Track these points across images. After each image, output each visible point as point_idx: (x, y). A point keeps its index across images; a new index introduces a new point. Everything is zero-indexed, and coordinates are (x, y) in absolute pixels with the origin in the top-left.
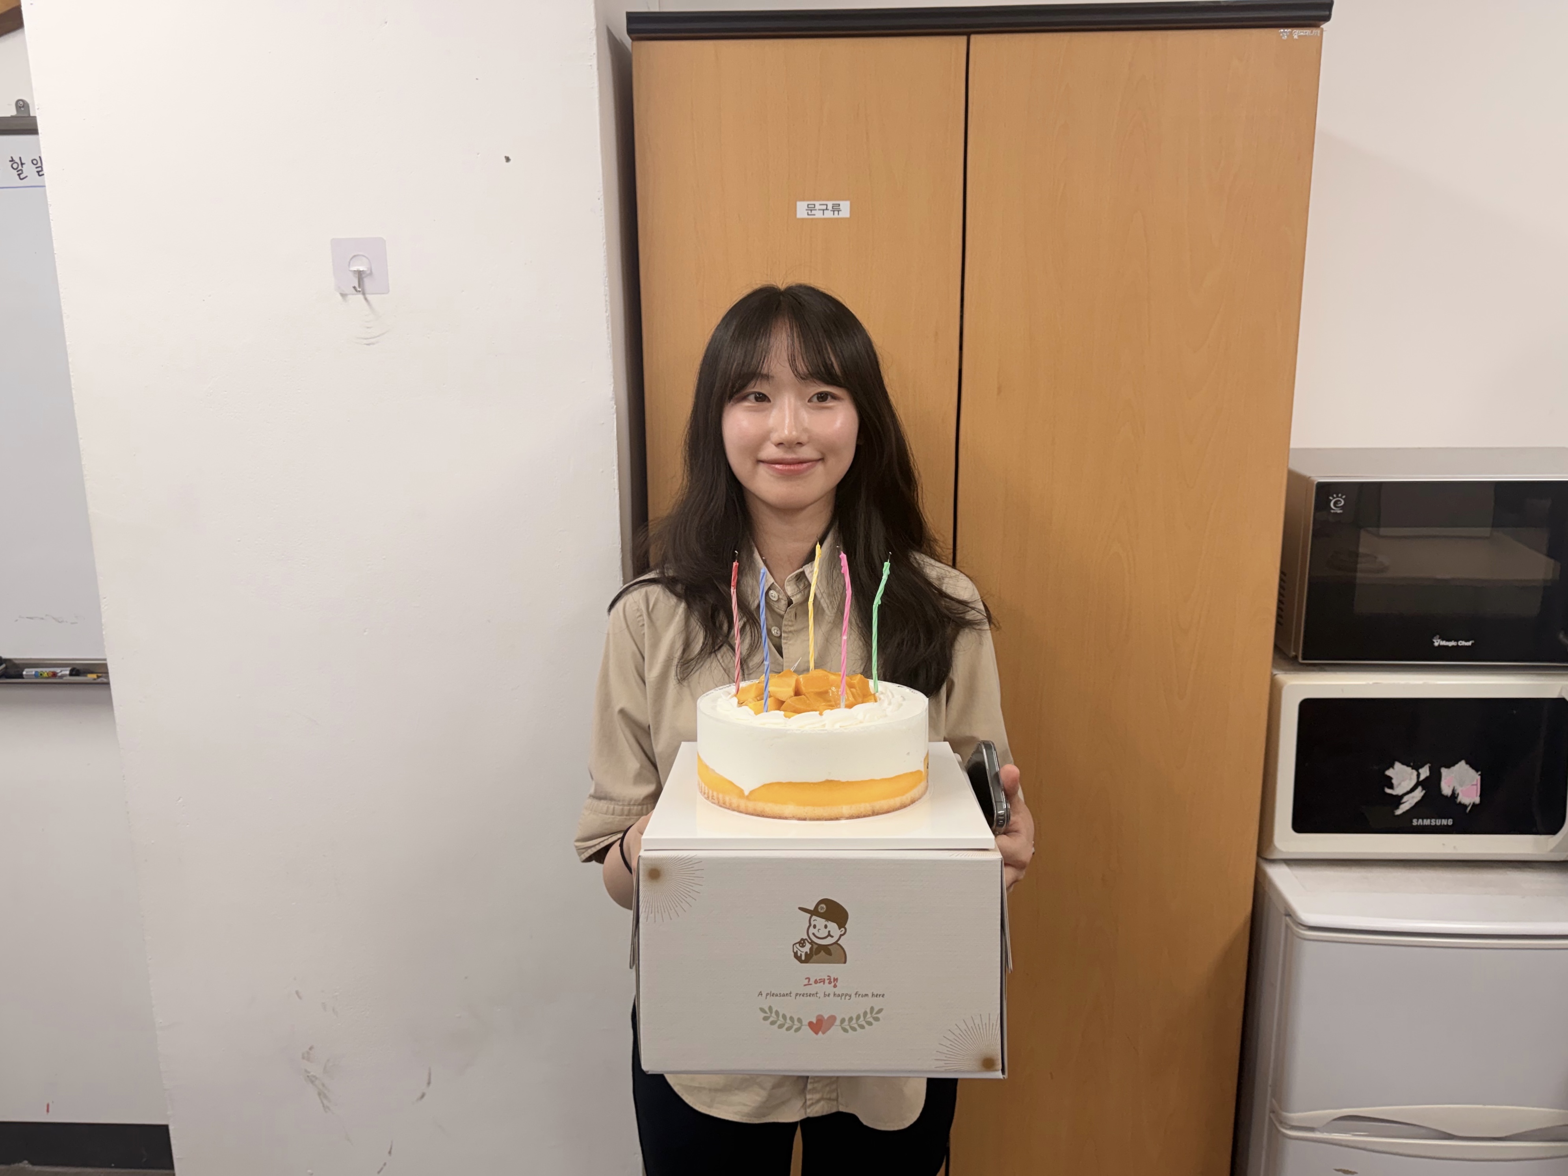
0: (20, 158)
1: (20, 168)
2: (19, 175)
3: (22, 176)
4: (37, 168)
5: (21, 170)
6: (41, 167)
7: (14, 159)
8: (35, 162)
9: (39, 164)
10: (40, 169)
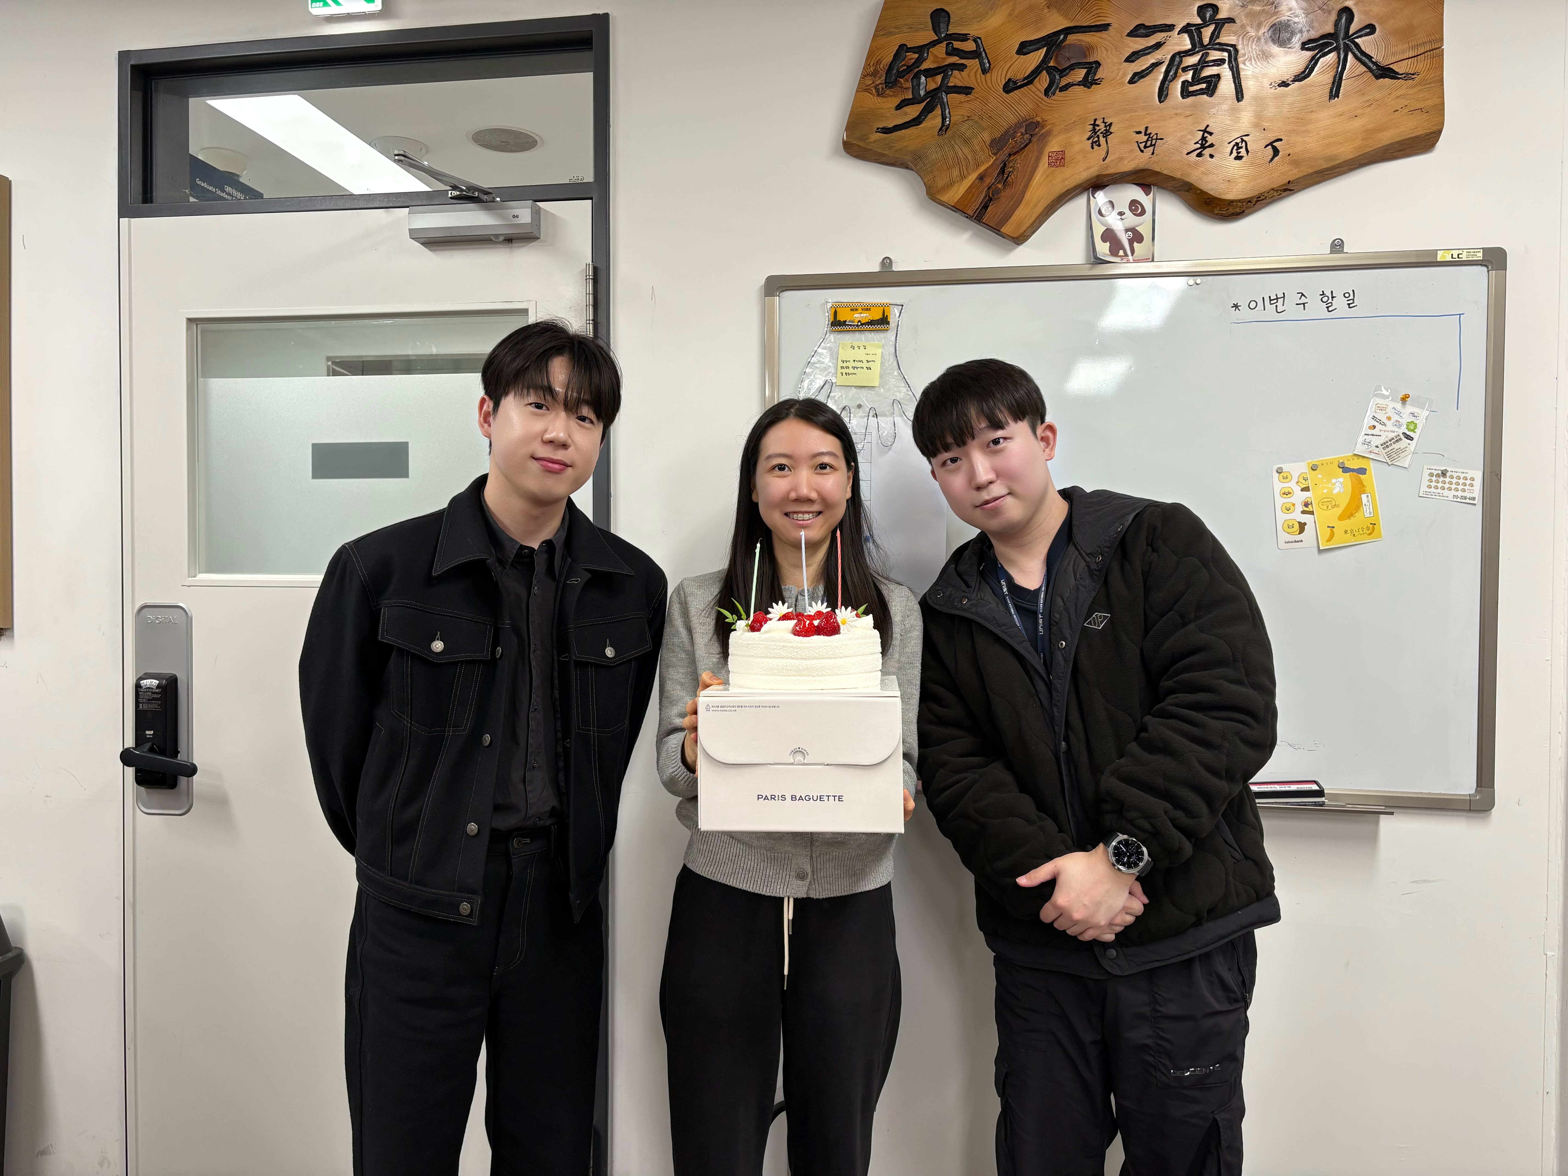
0: (1332, 292)
1: (1330, 301)
2: (1328, 308)
3: (1330, 309)
4: (1348, 300)
5: (1331, 303)
6: (1353, 300)
7: (1325, 293)
8: (1347, 295)
9: (1351, 297)
10: (1351, 301)
